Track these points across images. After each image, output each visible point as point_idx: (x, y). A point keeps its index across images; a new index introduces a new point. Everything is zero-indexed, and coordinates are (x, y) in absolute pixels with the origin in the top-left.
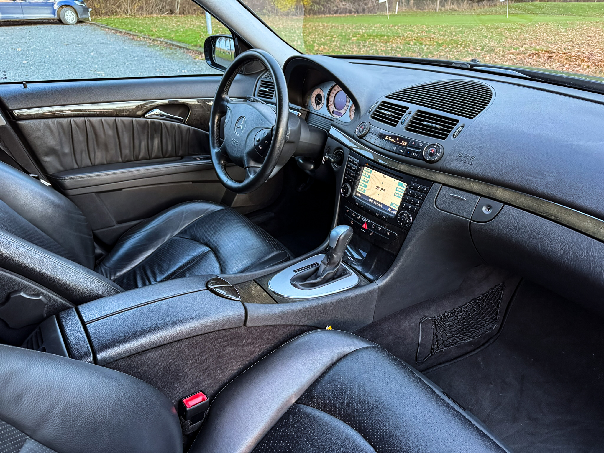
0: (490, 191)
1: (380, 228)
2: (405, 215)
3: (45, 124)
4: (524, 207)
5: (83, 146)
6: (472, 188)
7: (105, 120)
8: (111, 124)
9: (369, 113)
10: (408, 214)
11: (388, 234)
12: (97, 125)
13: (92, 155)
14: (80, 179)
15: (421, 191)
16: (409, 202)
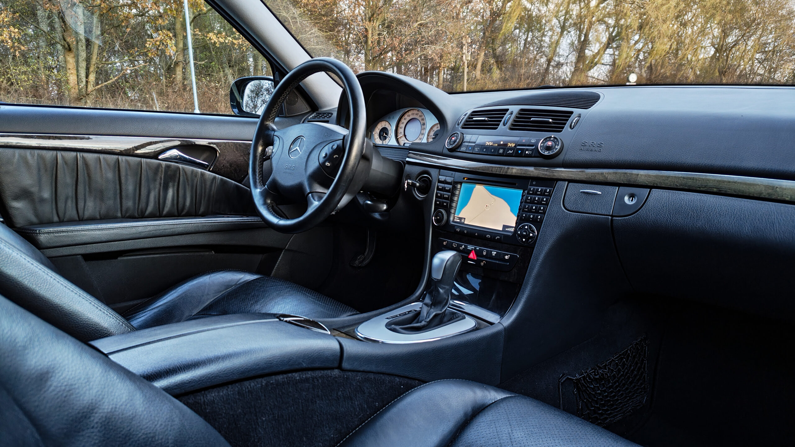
0: (629, 178)
1: (494, 253)
2: (526, 227)
3: (20, 156)
4: (677, 186)
5: (70, 191)
6: (607, 178)
7: (104, 158)
8: (112, 163)
9: (458, 125)
10: (530, 225)
11: (507, 257)
12: (92, 164)
13: (81, 204)
14: (62, 234)
15: (543, 194)
16: (530, 210)
